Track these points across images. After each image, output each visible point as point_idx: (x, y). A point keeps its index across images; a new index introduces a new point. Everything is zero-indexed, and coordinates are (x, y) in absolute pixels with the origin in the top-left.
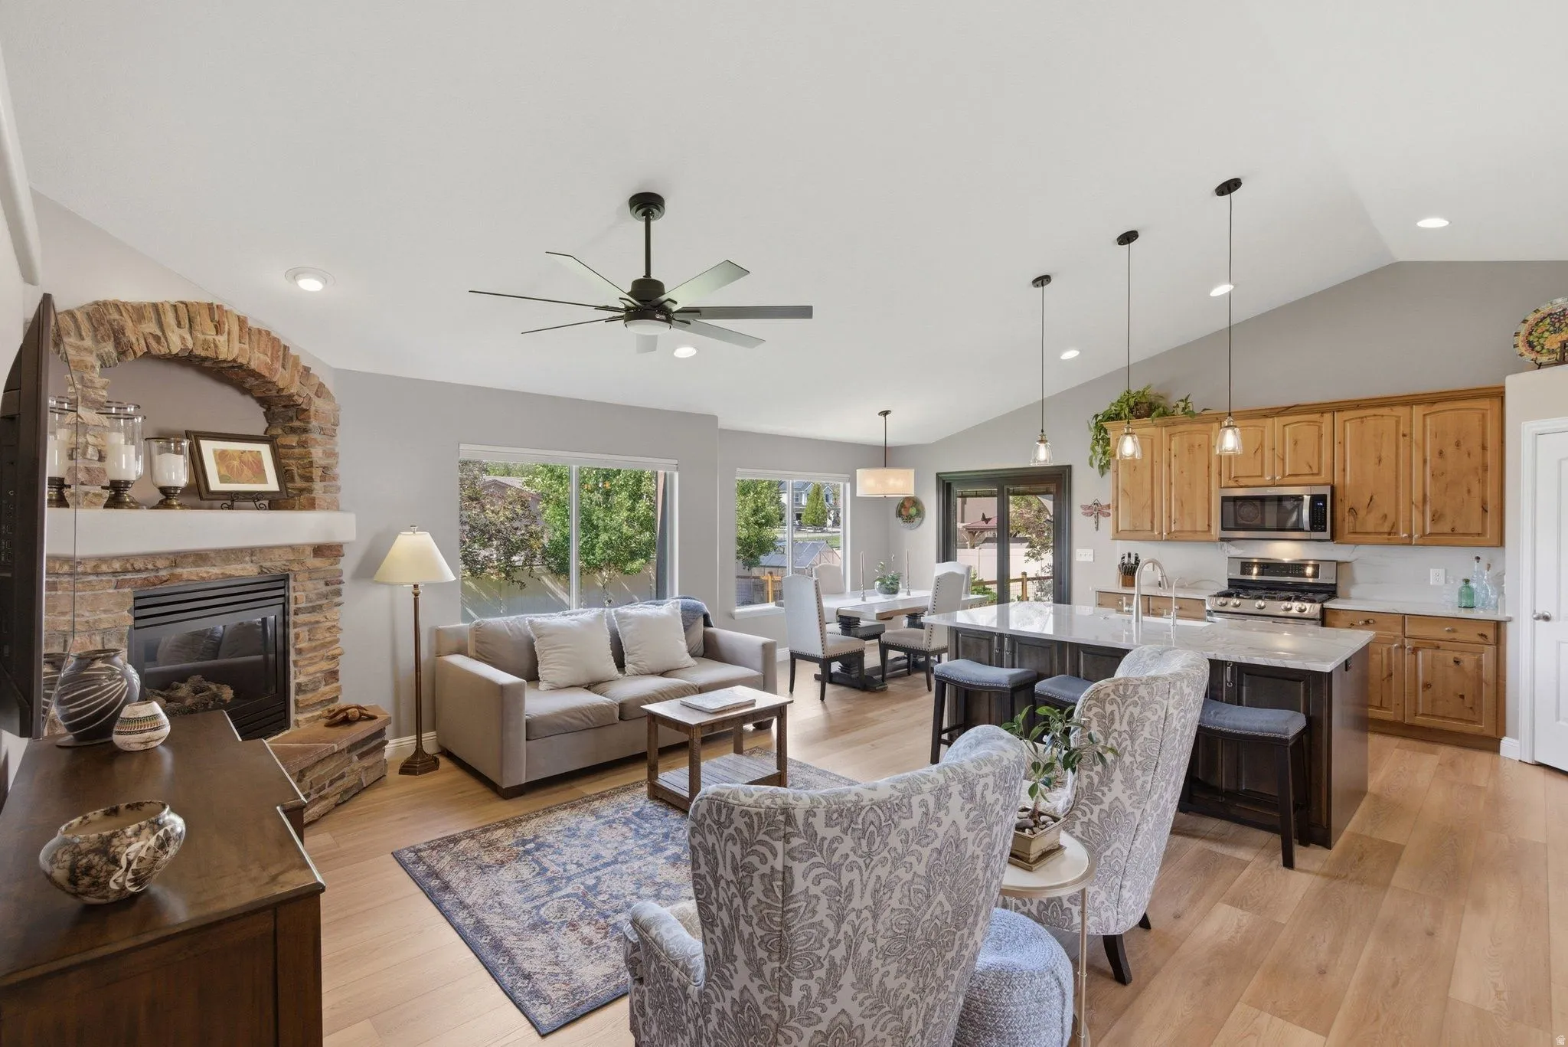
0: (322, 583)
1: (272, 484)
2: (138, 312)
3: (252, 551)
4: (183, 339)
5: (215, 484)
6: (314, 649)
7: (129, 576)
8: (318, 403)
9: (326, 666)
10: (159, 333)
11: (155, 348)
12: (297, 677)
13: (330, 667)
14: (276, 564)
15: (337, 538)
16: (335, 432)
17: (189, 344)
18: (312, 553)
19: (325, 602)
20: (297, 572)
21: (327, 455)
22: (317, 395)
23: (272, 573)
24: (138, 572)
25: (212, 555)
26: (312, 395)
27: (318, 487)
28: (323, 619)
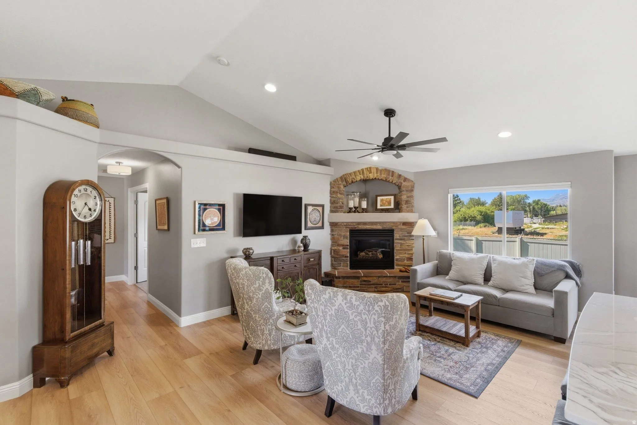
0: (406, 232)
1: (392, 206)
2: (350, 174)
3: (380, 223)
4: (360, 177)
5: (379, 207)
6: (401, 250)
7: (347, 226)
8: (404, 184)
9: (407, 256)
10: (354, 177)
11: (354, 180)
12: (396, 257)
13: (409, 256)
14: (387, 227)
15: (411, 220)
16: (412, 190)
17: (362, 178)
18: (402, 224)
19: (406, 238)
20: (396, 229)
21: (408, 197)
22: (404, 181)
23: (387, 228)
24: (350, 225)
25: (367, 223)
26: (402, 181)
27: (404, 206)
28: (405, 243)
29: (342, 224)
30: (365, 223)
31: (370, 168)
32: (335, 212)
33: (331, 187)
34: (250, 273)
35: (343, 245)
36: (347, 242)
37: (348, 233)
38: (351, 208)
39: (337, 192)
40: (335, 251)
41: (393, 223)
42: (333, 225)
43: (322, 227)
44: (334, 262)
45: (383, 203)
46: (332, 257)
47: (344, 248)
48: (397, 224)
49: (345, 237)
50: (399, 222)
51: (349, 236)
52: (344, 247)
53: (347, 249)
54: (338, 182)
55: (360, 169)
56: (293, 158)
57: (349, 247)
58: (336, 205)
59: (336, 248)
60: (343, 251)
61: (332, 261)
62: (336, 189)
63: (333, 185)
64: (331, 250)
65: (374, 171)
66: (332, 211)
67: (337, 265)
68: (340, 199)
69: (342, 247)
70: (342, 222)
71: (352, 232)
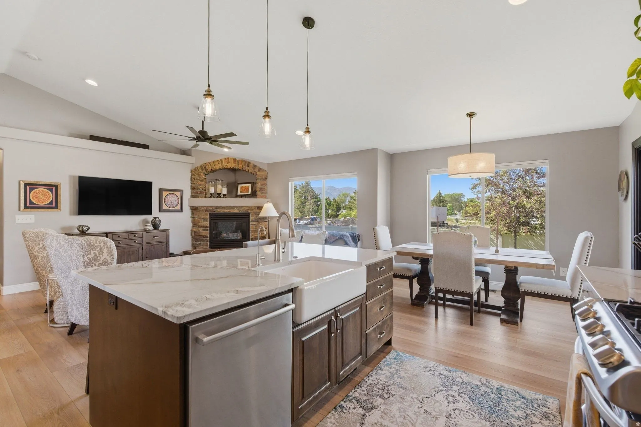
1: (249, 193)
2: (210, 163)
3: (237, 207)
4: (219, 166)
5: (239, 193)
7: (207, 210)
8: (258, 173)
10: (213, 166)
11: (213, 169)
12: (251, 237)
13: (262, 236)
14: (243, 210)
16: (267, 179)
17: (221, 167)
18: (257, 208)
19: (260, 220)
20: (251, 212)
21: (262, 185)
22: (259, 171)
23: (243, 212)
24: (209, 209)
25: (225, 207)
26: (257, 171)
27: (259, 193)
28: (259, 224)
29: (202, 208)
30: (223, 208)
31: (228, 158)
32: (196, 197)
33: (192, 175)
34: (33, 235)
35: (203, 227)
36: (207, 224)
37: (209, 216)
38: (212, 194)
39: (197, 179)
40: (195, 232)
41: (249, 207)
42: (194, 209)
43: (181, 210)
44: (194, 243)
45: (242, 190)
46: (193, 238)
47: (204, 230)
48: (252, 208)
49: (205, 220)
50: (254, 206)
51: (209, 219)
52: (205, 228)
53: (207, 230)
54: (199, 170)
55: (219, 159)
56: (146, 147)
57: (209, 229)
58: (197, 191)
59: (196, 229)
60: (203, 232)
61: (192, 241)
62: (196, 176)
63: (194, 172)
64: (192, 231)
65: (231, 161)
66: (192, 197)
67: (197, 244)
68: (200, 185)
69: (202, 229)
70: (202, 207)
71: (212, 215)
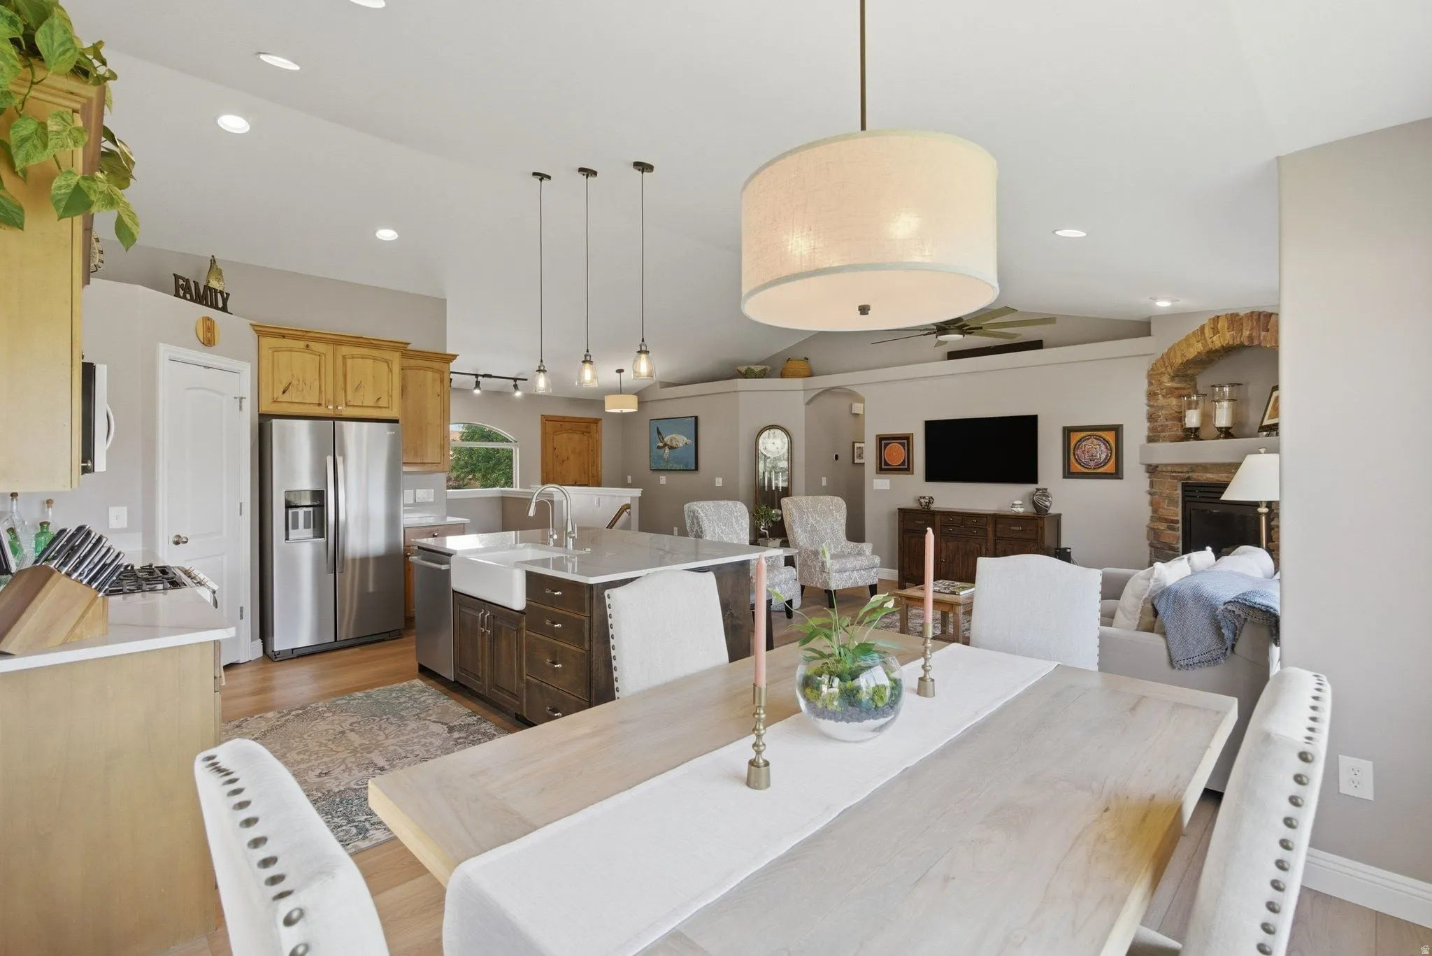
7: (1173, 475)
24: (1181, 472)
25: (1208, 466)
29: (1164, 469)
30: (1205, 467)
32: (1155, 441)
33: (1150, 383)
35: (1166, 521)
36: (1177, 513)
37: (1179, 492)
38: (1195, 428)
39: (1156, 393)
40: (1154, 531)
42: (1152, 470)
43: (1117, 474)
45: (1275, 409)
46: (1151, 545)
47: (1169, 529)
49: (1172, 502)
51: (1180, 500)
52: (1171, 524)
53: (1178, 529)
54: (1160, 369)
55: (1198, 325)
56: (1037, 345)
57: (1180, 525)
58: (1157, 423)
59: (1156, 524)
60: (1167, 534)
62: (1154, 386)
63: (1153, 376)
64: (1150, 528)
65: (1222, 325)
66: (1151, 439)
68: (1162, 407)
69: (1166, 525)
70: (1166, 465)
71: (1187, 488)
